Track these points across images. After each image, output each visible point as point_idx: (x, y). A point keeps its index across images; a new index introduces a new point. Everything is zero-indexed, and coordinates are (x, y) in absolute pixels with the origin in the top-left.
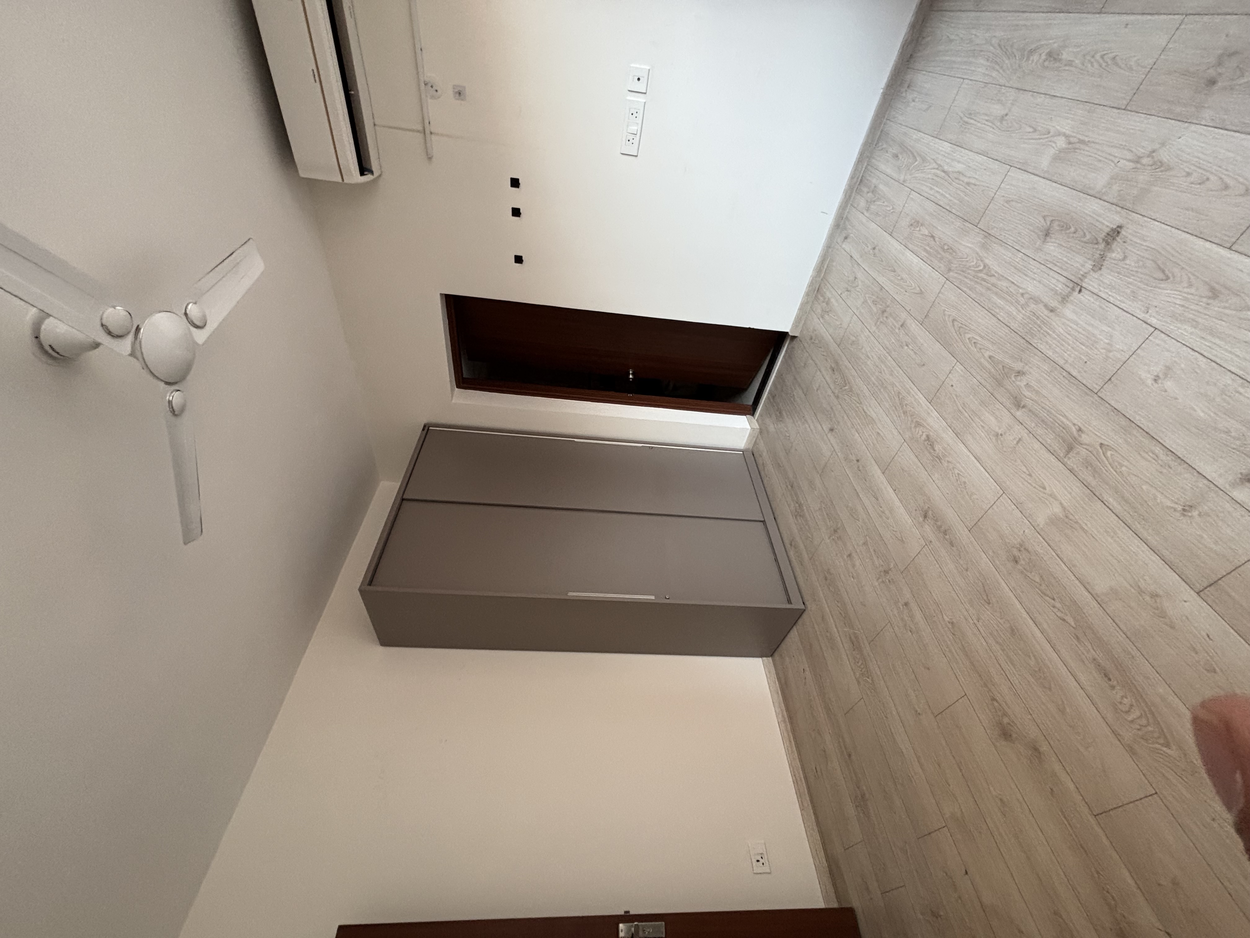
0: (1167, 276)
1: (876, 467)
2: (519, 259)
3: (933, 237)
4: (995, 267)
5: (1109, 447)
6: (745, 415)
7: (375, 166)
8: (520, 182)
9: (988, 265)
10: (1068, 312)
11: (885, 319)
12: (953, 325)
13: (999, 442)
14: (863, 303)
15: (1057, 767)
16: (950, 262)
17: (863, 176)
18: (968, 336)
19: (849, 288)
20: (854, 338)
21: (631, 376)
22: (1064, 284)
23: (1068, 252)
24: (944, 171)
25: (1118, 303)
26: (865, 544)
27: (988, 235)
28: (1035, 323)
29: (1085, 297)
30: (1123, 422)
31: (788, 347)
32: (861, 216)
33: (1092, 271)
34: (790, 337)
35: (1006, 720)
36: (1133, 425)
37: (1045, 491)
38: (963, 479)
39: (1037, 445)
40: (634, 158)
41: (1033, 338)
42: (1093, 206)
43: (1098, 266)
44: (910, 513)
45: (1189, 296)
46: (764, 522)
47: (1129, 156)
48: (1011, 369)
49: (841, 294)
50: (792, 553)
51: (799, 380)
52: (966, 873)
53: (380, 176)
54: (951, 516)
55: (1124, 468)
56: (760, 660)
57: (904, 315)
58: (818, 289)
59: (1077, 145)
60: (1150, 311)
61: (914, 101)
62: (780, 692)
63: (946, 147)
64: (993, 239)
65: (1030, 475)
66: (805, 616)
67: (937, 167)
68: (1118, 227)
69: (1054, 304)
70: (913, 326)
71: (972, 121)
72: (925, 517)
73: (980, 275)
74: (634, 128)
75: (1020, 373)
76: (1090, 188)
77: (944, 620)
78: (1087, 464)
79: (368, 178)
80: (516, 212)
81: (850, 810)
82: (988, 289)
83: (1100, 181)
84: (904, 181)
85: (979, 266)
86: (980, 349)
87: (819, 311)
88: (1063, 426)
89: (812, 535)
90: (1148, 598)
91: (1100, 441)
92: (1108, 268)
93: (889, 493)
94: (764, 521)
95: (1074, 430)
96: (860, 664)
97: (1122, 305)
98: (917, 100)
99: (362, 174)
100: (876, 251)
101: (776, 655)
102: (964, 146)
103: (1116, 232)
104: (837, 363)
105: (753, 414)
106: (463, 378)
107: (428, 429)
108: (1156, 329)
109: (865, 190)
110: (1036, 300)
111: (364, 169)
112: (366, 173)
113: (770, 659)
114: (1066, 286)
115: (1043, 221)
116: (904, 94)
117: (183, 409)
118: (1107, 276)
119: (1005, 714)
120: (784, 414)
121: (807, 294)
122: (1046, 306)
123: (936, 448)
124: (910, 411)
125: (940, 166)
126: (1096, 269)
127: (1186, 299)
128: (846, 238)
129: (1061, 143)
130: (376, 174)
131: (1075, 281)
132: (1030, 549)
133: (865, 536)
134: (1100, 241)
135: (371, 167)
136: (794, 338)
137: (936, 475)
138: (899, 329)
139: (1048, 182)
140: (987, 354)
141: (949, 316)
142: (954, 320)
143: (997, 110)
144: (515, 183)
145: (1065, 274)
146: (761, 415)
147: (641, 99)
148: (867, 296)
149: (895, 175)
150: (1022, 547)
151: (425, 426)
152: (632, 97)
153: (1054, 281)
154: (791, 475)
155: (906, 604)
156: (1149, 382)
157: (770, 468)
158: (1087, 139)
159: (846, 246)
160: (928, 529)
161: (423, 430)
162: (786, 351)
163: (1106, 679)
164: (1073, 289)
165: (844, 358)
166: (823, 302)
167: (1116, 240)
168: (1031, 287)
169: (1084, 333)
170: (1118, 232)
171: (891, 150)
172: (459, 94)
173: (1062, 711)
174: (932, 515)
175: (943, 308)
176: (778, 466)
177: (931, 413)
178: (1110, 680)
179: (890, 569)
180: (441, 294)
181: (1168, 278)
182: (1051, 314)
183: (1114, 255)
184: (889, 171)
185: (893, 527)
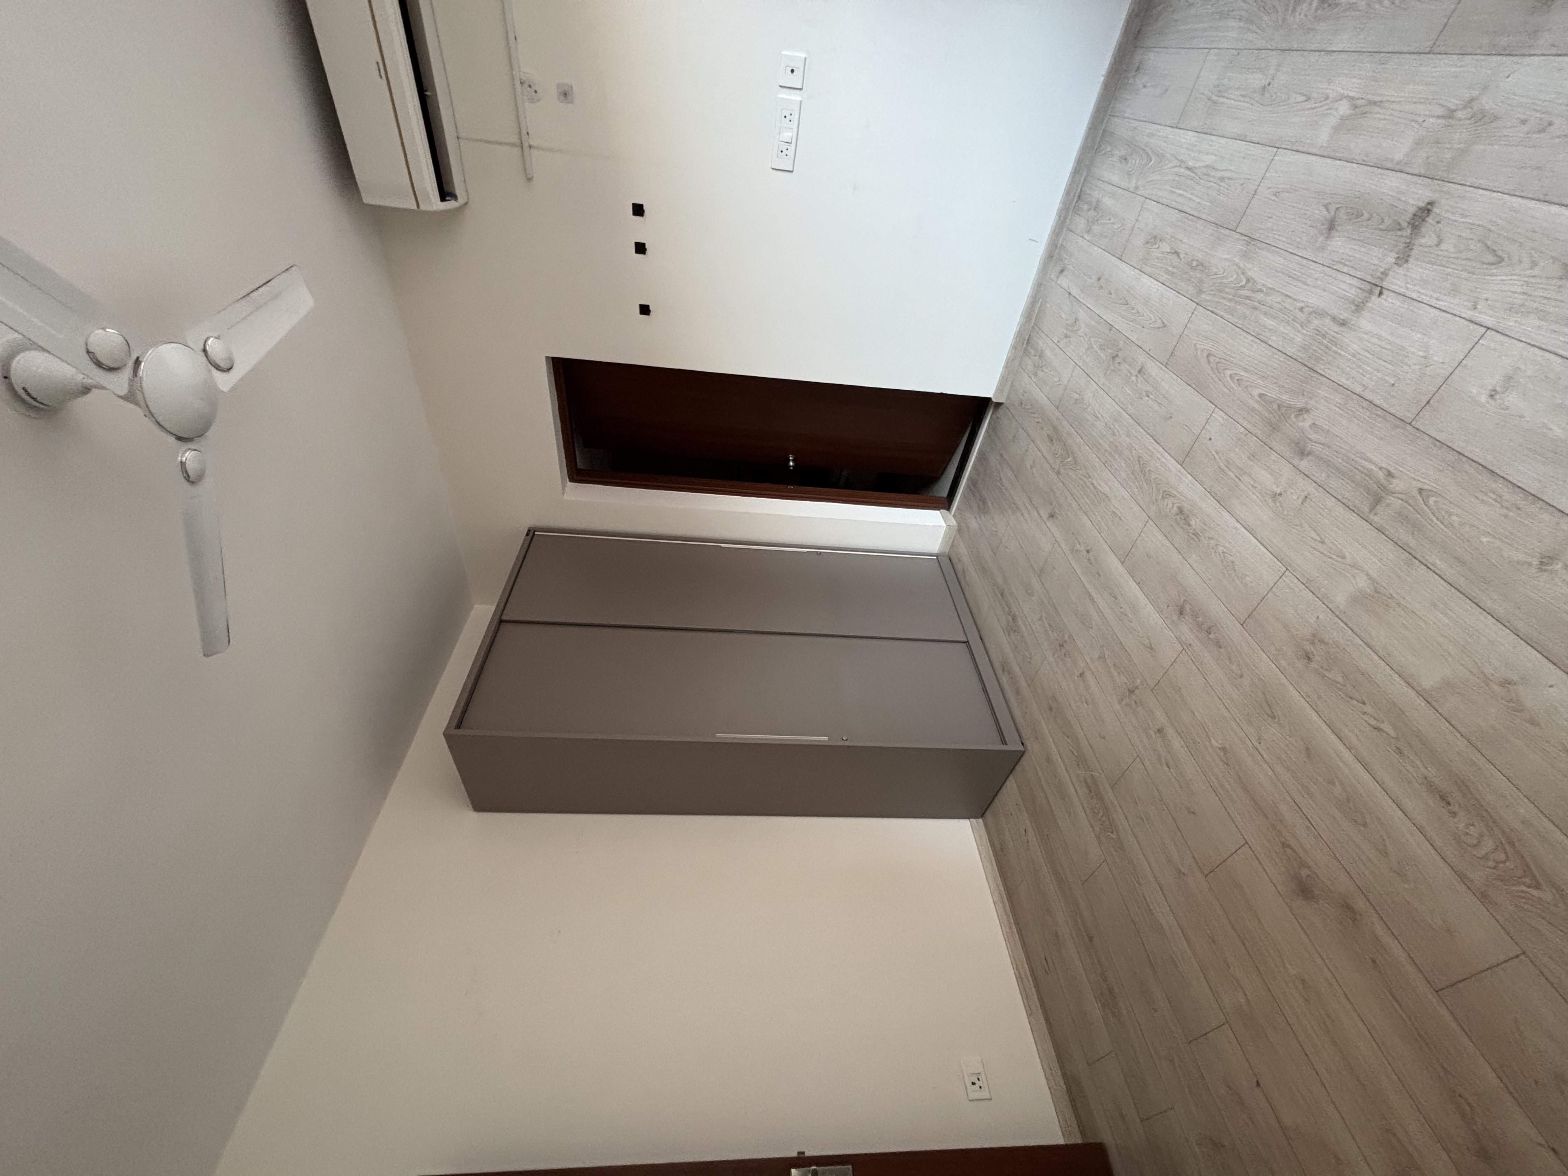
0: (1500, 257)
1: (1113, 556)
2: (645, 310)
3: (1177, 253)
4: (1262, 279)
5: (1431, 493)
6: (939, 510)
7: (459, 190)
8: (644, 208)
9: (1251, 278)
10: (1365, 323)
11: (1117, 365)
12: (1209, 361)
13: (1278, 504)
14: (1088, 349)
15: (1380, 930)
16: (1201, 281)
17: (1081, 191)
18: (1228, 372)
19: (1069, 333)
20: (1077, 396)
21: (791, 464)
22: (1358, 288)
23: (1361, 246)
24: (1188, 168)
25: (1433, 302)
26: (1102, 657)
27: (1250, 239)
28: (1322, 343)
29: (1389, 302)
30: (1451, 457)
31: (991, 418)
32: (1080, 240)
33: (1395, 266)
34: (993, 405)
35: (1304, 872)
36: (1464, 459)
37: (1344, 561)
38: (1231, 558)
39: (1330, 502)
40: (788, 174)
41: (1318, 363)
42: (1391, 183)
43: (1403, 259)
44: (1160, 612)
45: (1532, 280)
46: (966, 642)
47: (1439, 111)
48: (1289, 407)
49: (1058, 342)
50: (1004, 680)
51: (1006, 457)
52: (1258, 1084)
53: (466, 204)
54: (1216, 609)
55: (1454, 518)
56: (966, 822)
57: (1142, 358)
58: (1028, 340)
59: (1366, 109)
60: (1479, 307)
61: (1145, 86)
62: (994, 862)
63: (1190, 137)
64: (1260, 245)
65: (1323, 542)
66: (1024, 761)
67: (1179, 163)
68: (1429, 203)
69: (1344, 315)
70: (1154, 369)
71: (1222, 100)
72: (1181, 613)
73: (1242, 292)
74: (787, 135)
75: (1302, 411)
76: (1387, 159)
77: (1212, 746)
78: (1402, 517)
79: (450, 205)
80: (640, 248)
81: (1094, 1010)
82: (1255, 308)
83: (1399, 150)
84: (1137, 188)
85: (1241, 281)
86: (1246, 387)
87: (1030, 367)
88: (1365, 471)
89: (1030, 654)
90: (1496, 688)
91: (1420, 485)
92: (1416, 260)
93: (1132, 589)
94: (968, 642)
95: (1381, 475)
96: (1100, 815)
97: (1440, 304)
98: (1148, 85)
99: (443, 198)
100: (1102, 280)
101: (988, 814)
102: (1214, 133)
103: (1426, 210)
104: (1055, 429)
105: (948, 508)
106: (577, 469)
107: (534, 534)
108: (1488, 328)
109: (1086, 207)
110: (1320, 313)
111: (445, 193)
112: (447, 198)
113: (980, 820)
114: (1361, 289)
115: (1325, 212)
116: (1131, 81)
117: (200, 477)
118: (1416, 269)
119: (1303, 864)
120: (989, 504)
121: (1014, 347)
122: (1334, 319)
123: (1193, 523)
124: (1155, 479)
125: (1181, 161)
126: (1400, 262)
127: (1527, 283)
128: (1062, 271)
129: (1344, 108)
130: (461, 200)
131: (1373, 282)
132: (1326, 640)
133: (1102, 647)
134: (1405, 224)
135: (454, 190)
136: (998, 405)
137: (1194, 556)
138: (1137, 376)
139: (1329, 160)
140: (1256, 392)
141: (1202, 351)
142: (1208, 356)
143: (1256, 80)
144: (638, 210)
145: (1358, 274)
146: (958, 508)
147: (796, 97)
148: (1092, 339)
149: (1123, 184)
150: (1315, 639)
151: (529, 531)
152: (784, 95)
153: (1342, 286)
154: (1000, 580)
155: (1160, 731)
156: (1483, 399)
157: (973, 575)
158: (1377, 99)
159: (1064, 281)
160: (1186, 630)
161: (527, 535)
162: (989, 423)
163: (1443, 804)
164: (1371, 292)
165: (1065, 423)
166: (1035, 355)
167: (1427, 221)
168: (1313, 298)
169: (1389, 347)
170: (1429, 211)
171: (1117, 152)
172: (566, 95)
173: (1385, 853)
174: (1190, 609)
175: (1194, 342)
176: (984, 570)
177: (1184, 479)
178: (1449, 803)
179: (1137, 687)
180: (547, 358)
181: (1501, 260)
182: (1341, 329)
183: (1423, 241)
184: (1115, 179)
185: (1139, 632)
